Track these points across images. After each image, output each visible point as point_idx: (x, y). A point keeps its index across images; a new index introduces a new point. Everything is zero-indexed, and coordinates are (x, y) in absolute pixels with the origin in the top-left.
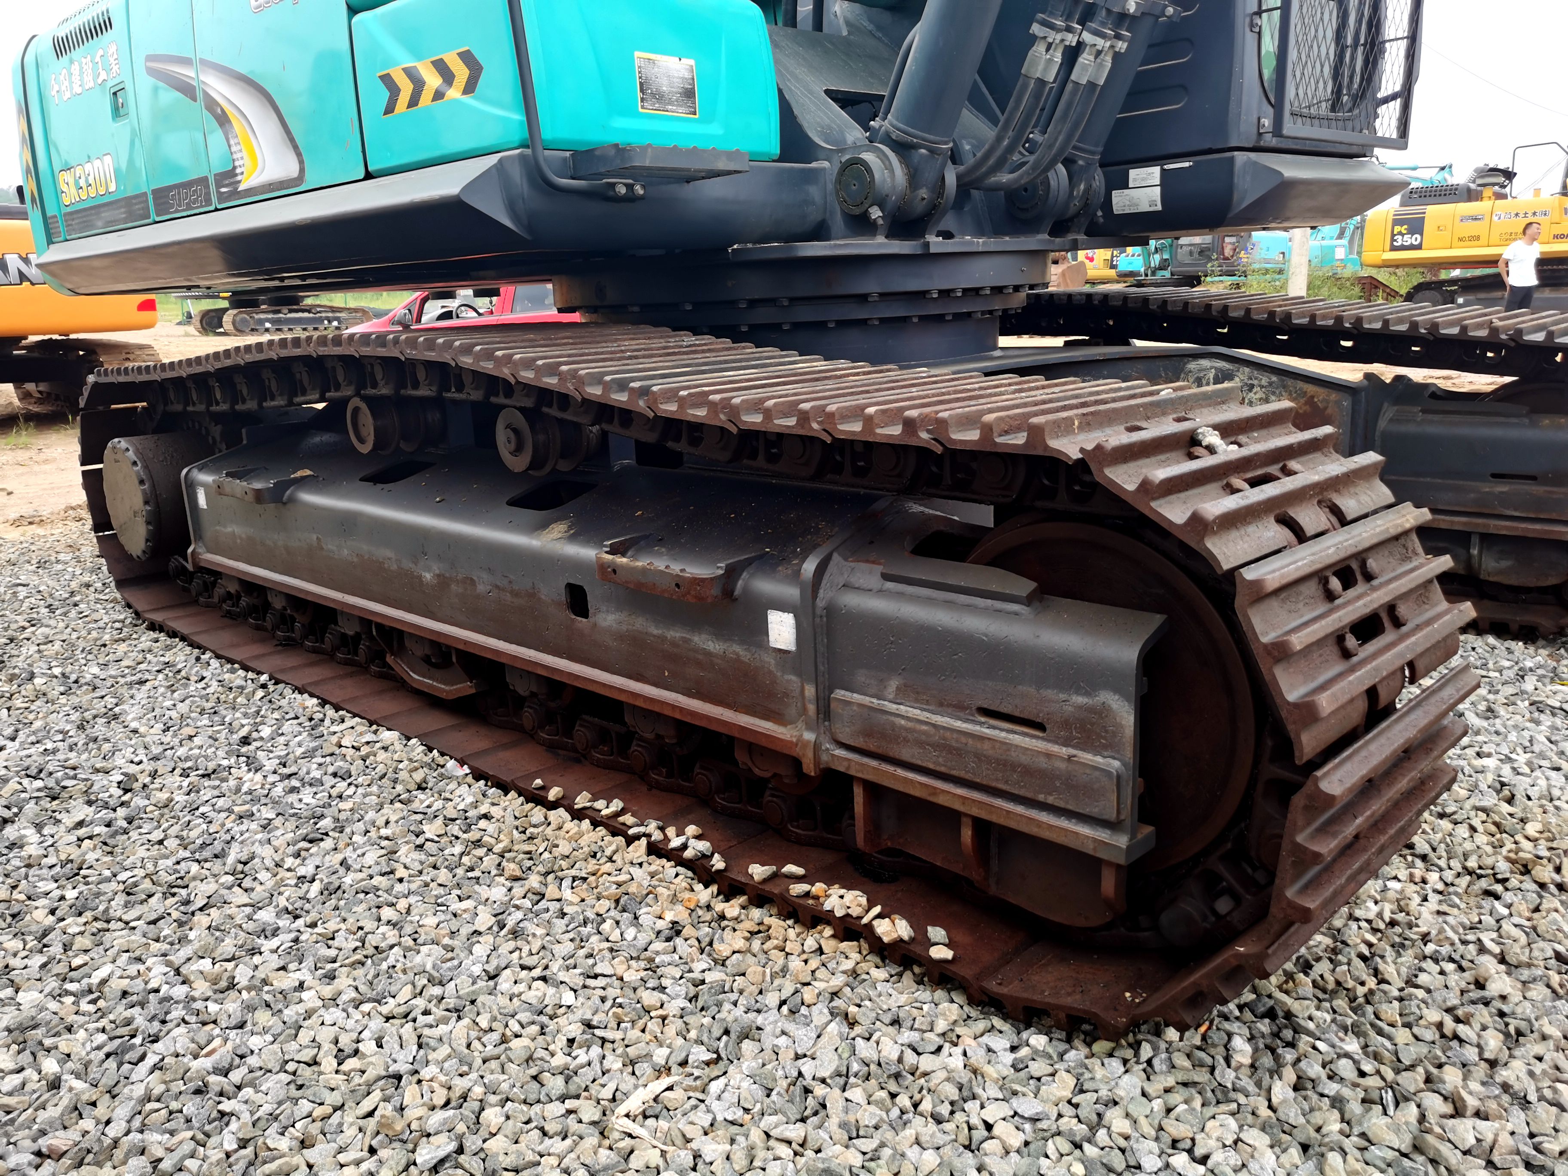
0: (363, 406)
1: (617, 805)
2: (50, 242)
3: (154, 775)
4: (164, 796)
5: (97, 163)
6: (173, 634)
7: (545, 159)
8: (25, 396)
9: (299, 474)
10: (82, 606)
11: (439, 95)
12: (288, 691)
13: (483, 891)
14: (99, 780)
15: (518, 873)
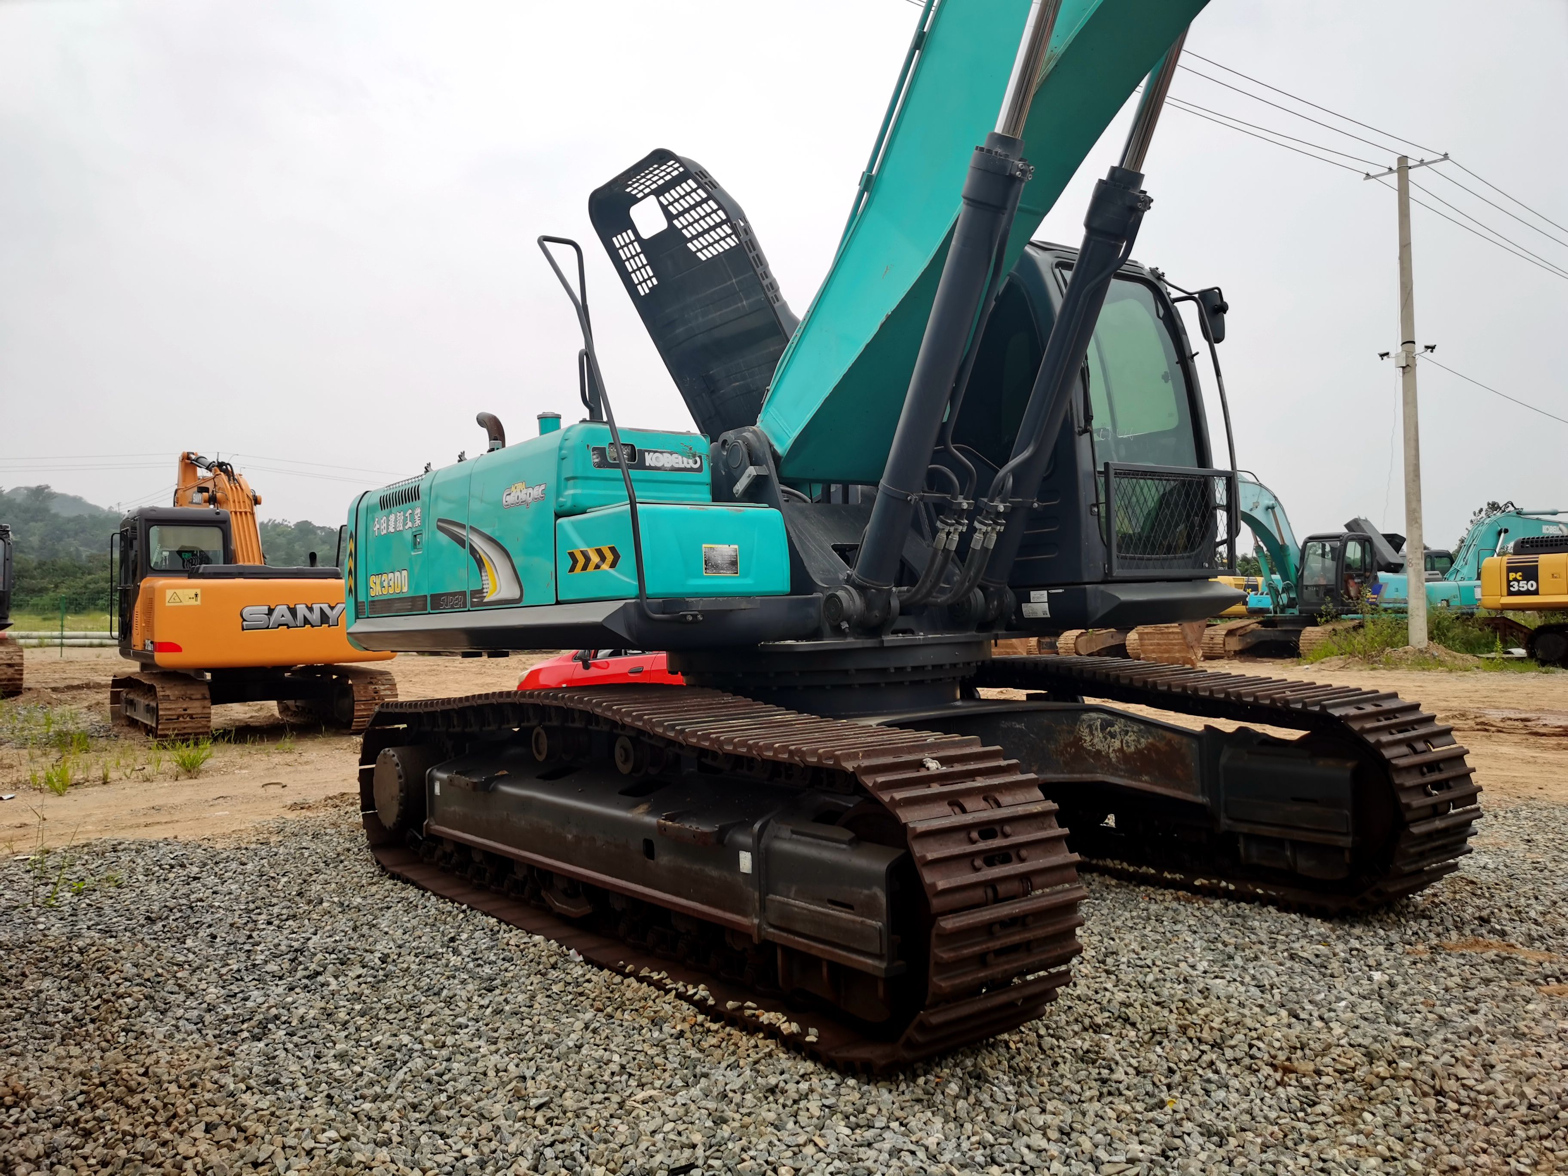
0: (542, 732)
1: (664, 974)
2: (357, 618)
3: (399, 955)
4: (405, 966)
5: (397, 574)
6: (406, 881)
7: (648, 604)
8: (284, 710)
9: (500, 773)
10: (346, 863)
11: (597, 567)
12: (479, 914)
13: (580, 1015)
14: (368, 957)
15: (601, 1007)
